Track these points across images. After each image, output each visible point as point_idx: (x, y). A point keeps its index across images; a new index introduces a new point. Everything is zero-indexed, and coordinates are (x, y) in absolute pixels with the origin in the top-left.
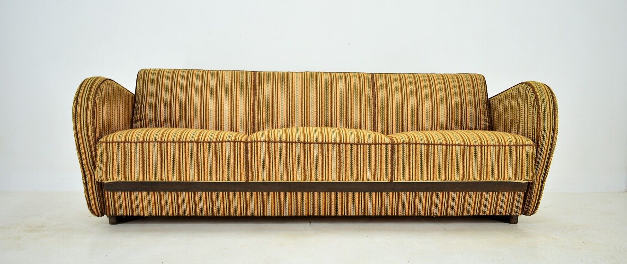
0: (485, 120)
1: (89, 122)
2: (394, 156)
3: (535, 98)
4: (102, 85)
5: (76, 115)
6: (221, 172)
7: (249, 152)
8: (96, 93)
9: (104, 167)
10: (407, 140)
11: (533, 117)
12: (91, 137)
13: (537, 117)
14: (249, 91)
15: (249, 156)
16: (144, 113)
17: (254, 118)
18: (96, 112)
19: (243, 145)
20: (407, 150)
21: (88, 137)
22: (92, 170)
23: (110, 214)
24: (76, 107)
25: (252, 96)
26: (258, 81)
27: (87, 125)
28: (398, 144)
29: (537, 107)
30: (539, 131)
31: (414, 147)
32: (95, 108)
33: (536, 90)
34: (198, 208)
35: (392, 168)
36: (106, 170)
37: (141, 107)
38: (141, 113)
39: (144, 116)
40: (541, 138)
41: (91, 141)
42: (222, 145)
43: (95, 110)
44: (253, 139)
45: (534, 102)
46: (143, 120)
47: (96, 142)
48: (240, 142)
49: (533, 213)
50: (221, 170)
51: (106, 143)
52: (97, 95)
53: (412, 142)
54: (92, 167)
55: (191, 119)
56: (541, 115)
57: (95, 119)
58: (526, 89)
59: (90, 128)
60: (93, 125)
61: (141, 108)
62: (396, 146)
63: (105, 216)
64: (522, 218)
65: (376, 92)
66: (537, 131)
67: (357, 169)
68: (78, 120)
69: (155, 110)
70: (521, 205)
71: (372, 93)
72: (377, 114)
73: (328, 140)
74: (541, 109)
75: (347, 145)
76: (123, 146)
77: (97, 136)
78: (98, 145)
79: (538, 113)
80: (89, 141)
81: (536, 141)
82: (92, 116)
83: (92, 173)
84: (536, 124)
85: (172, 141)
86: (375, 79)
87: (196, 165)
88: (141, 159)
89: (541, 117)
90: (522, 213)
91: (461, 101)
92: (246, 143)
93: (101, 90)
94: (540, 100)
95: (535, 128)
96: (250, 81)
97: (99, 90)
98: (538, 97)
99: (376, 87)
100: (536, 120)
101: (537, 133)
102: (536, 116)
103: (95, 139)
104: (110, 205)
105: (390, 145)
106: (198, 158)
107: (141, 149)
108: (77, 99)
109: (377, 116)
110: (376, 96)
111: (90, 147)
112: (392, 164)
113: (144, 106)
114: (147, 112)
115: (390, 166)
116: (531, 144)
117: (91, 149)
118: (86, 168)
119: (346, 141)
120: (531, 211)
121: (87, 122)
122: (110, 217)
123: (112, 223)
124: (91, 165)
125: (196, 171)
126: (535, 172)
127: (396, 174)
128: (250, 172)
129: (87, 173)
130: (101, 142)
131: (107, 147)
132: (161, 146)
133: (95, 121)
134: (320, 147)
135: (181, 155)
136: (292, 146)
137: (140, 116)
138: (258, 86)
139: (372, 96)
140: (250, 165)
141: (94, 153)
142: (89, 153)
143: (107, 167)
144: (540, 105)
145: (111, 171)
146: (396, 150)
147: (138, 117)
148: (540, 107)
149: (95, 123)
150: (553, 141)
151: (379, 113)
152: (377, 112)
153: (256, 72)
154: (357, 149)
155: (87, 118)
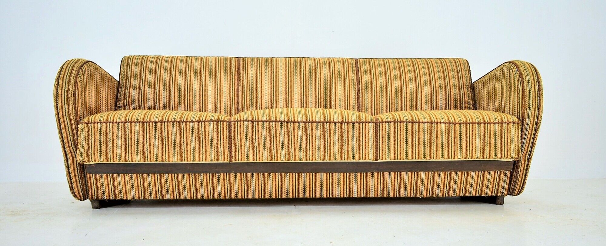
0: (469, 104)
1: (70, 102)
2: (379, 135)
3: (520, 76)
4: (83, 67)
5: (57, 96)
6: (204, 152)
7: (232, 131)
8: (78, 73)
9: (86, 148)
10: (392, 118)
11: (518, 95)
12: (72, 118)
13: (522, 95)
14: (233, 77)
15: (232, 135)
16: (128, 99)
17: (238, 103)
18: (77, 93)
19: (226, 124)
20: (392, 129)
21: (70, 118)
22: (74, 152)
23: (92, 198)
24: (57, 87)
25: (236, 81)
26: (242, 67)
27: (68, 105)
28: (382, 123)
29: (521, 85)
30: (524, 109)
31: (399, 125)
32: (76, 89)
33: (521, 68)
34: (181, 191)
35: (377, 146)
36: (88, 151)
37: (125, 92)
38: (124, 99)
39: (127, 102)
40: (526, 116)
41: (73, 122)
42: (205, 125)
43: (77, 90)
44: (236, 118)
45: (519, 79)
46: (127, 106)
47: (78, 123)
48: (223, 121)
49: (519, 193)
50: (204, 150)
51: (88, 123)
52: (78, 76)
53: (396, 120)
54: (74, 148)
55: (175, 104)
56: (526, 93)
57: (77, 99)
58: (510, 68)
59: (71, 109)
60: (75, 105)
61: (125, 94)
62: (381, 124)
63: (88, 200)
64: (508, 198)
65: (360, 76)
66: (522, 109)
67: (342, 148)
68: (59, 101)
69: (139, 96)
70: (507, 186)
71: (356, 77)
72: (361, 98)
73: (312, 119)
74: (525, 87)
75: (331, 124)
76: (104, 127)
77: (78, 117)
78: (80, 126)
79: (523, 90)
80: (70, 122)
81: (521, 118)
82: (73, 96)
83: (74, 155)
84: (521, 102)
85: (154, 121)
86: (359, 64)
87: (179, 145)
88: (123, 140)
89: (526, 94)
90: (508, 194)
91: (445, 84)
92: (229, 122)
93: (82, 71)
94: (524, 77)
95: (520, 106)
96: (234, 67)
97: (80, 70)
98: (522, 75)
99: (360, 72)
100: (521, 97)
101: (522, 110)
102: (521, 93)
103: (76, 120)
104: (93, 189)
105: (374, 124)
106: (181, 138)
107: (123, 130)
108: (58, 79)
109: (361, 100)
110: (360, 81)
111: (72, 128)
112: (377, 143)
113: (128, 92)
114: (130, 98)
115: (375, 144)
116: (517, 121)
117: (72, 131)
118: (68, 150)
119: (330, 120)
120: (517, 191)
121: (68, 102)
122: (93, 201)
123: (95, 208)
124: (73, 146)
125: (179, 151)
126: (520, 150)
127: (381, 153)
128: (233, 151)
129: (69, 155)
130: (82, 123)
131: (88, 128)
132: (143, 126)
133: (77, 102)
134: (304, 126)
135: (164, 135)
136: (276, 124)
137: (124, 102)
138: (242, 71)
139: (356, 80)
140: (233, 145)
141: (75, 134)
142: (71, 134)
143: (88, 148)
144: (525, 83)
145: (92, 152)
146: (381, 129)
147: (122, 103)
148: (525, 85)
149: (77, 104)
150: (538, 118)
151: (363, 97)
152: (361, 97)
153: (240, 58)
154: (342, 128)
155: (68, 98)
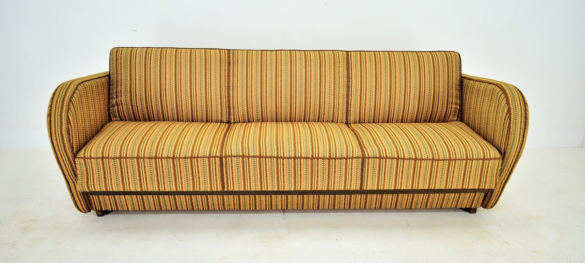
0: (456, 104)
1: (65, 139)
2: (364, 169)
3: (508, 111)
4: (73, 98)
5: (51, 133)
6: (198, 184)
7: (224, 166)
8: (69, 108)
9: (86, 180)
10: (378, 154)
11: (503, 129)
12: (69, 152)
13: (508, 131)
14: (223, 73)
15: (224, 169)
16: (120, 98)
17: (229, 101)
18: (70, 129)
19: (218, 160)
20: (377, 164)
21: (66, 153)
22: (74, 179)
23: (96, 209)
24: (50, 125)
25: (226, 77)
26: (232, 61)
27: (63, 142)
28: (369, 158)
29: (508, 121)
30: (508, 145)
31: (384, 161)
32: (69, 125)
33: (510, 102)
34: (178, 205)
35: (362, 179)
36: (87, 182)
37: (116, 91)
38: (117, 98)
39: (120, 101)
40: (508, 151)
41: (70, 155)
42: (197, 161)
43: (70, 127)
44: (228, 154)
45: (506, 114)
46: (120, 106)
47: (75, 156)
48: (215, 157)
49: (492, 207)
50: (198, 182)
51: (84, 158)
52: (69, 111)
53: (382, 156)
54: (74, 176)
55: (167, 104)
56: (511, 129)
57: (71, 136)
58: (500, 96)
59: (66, 145)
60: (70, 141)
61: (116, 93)
62: (367, 160)
63: (92, 211)
64: (480, 209)
65: (350, 73)
66: (505, 144)
67: (328, 180)
68: (54, 137)
69: (131, 95)
70: (481, 201)
71: (346, 74)
72: (350, 96)
73: (301, 155)
74: (512, 123)
75: (319, 160)
76: (101, 162)
77: (74, 150)
78: (77, 160)
79: (509, 127)
80: (67, 156)
81: (503, 152)
82: (67, 133)
83: (75, 181)
84: (505, 137)
86: (350, 58)
87: (173, 178)
88: (120, 173)
89: (512, 126)
90: (481, 205)
91: (434, 84)
92: (221, 158)
93: (73, 103)
94: (512, 113)
95: (504, 140)
96: (224, 62)
97: (71, 104)
98: (511, 110)
99: (350, 68)
100: (506, 133)
101: (505, 145)
102: (506, 129)
103: (73, 153)
104: (96, 203)
105: (361, 159)
106: (175, 172)
107: (119, 165)
108: (49, 115)
109: (350, 98)
110: (350, 78)
111: (69, 161)
112: (362, 176)
113: (120, 91)
114: (123, 97)
115: (360, 177)
116: (498, 157)
117: (70, 163)
118: (68, 177)
119: (318, 156)
120: (490, 205)
121: (63, 139)
122: (97, 212)
123: (99, 215)
125: (174, 183)
126: (498, 182)
127: (365, 184)
128: (226, 183)
129: (70, 181)
130: (79, 158)
131: (85, 163)
132: (138, 161)
133: (71, 138)
134: (292, 161)
135: (159, 170)
136: (266, 160)
138: (232, 67)
139: (346, 77)
140: (225, 177)
141: (74, 165)
142: (69, 166)
143: (88, 180)
144: (512, 119)
145: (92, 184)
146: (367, 163)
148: (512, 121)
149: (71, 139)
150: (519, 152)
153: (230, 50)
154: (329, 163)
155: (62, 136)
